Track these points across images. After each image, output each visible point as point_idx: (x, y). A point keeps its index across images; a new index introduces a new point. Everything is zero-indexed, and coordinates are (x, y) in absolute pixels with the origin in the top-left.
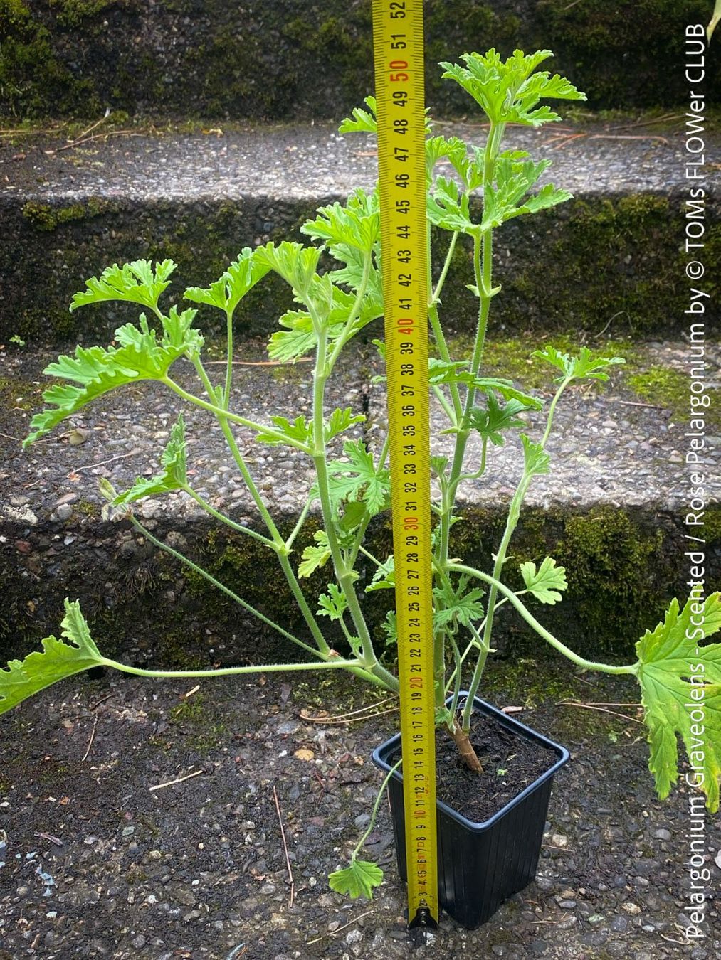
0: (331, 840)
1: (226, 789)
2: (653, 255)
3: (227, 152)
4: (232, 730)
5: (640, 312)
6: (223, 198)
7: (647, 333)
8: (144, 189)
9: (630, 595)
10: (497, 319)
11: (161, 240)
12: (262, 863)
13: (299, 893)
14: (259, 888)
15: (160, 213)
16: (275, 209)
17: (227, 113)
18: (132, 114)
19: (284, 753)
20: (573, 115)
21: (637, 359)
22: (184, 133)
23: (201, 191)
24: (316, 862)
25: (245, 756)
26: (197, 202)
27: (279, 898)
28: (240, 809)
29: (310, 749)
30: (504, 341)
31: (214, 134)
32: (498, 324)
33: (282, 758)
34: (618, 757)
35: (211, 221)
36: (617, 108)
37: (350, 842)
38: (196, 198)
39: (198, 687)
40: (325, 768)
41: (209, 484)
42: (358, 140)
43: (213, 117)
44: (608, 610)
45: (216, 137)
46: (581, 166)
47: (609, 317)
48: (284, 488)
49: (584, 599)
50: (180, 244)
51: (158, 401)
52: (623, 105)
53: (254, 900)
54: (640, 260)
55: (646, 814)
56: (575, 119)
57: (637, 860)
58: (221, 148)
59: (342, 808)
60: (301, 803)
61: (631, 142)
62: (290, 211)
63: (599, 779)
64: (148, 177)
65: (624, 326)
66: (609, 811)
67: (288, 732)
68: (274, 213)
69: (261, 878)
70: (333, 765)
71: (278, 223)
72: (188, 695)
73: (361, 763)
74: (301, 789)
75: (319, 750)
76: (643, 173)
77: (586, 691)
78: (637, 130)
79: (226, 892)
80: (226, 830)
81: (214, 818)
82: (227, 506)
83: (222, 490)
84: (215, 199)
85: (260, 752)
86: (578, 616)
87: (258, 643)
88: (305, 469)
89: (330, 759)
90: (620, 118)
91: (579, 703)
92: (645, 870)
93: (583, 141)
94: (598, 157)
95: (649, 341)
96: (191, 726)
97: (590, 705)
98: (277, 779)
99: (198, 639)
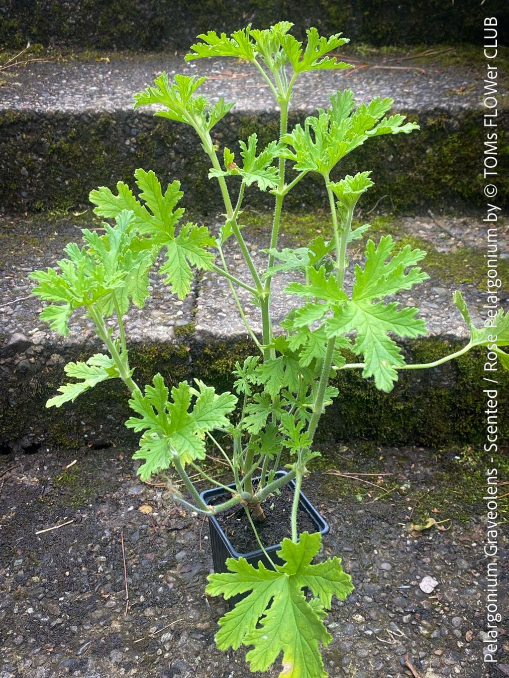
0: (158, 570)
1: (88, 534)
2: (408, 155)
3: (110, 76)
4: (97, 492)
5: (399, 196)
6: (101, 111)
7: (404, 210)
8: (46, 104)
9: (375, 399)
10: (299, 200)
11: (59, 140)
12: (109, 585)
13: (132, 607)
14: (105, 603)
15: (57, 121)
16: (139, 119)
17: (114, 46)
18: (46, 46)
19: (131, 508)
20: (362, 50)
21: (394, 230)
22: (82, 61)
23: (87, 106)
24: (146, 585)
25: (104, 510)
26: (83, 114)
27: (118, 610)
28: (97, 547)
29: (150, 505)
30: (303, 216)
31: (104, 61)
32: (300, 203)
33: (130, 511)
34: (361, 511)
35: (93, 128)
36: (393, 45)
37: (171, 571)
38: (82, 111)
39: (75, 461)
40: (159, 519)
41: (82, 320)
42: (206, 67)
43: (105, 49)
44: (361, 409)
45: (104, 63)
46: (361, 90)
47: (378, 199)
48: (134, 323)
49: (344, 401)
50: (72, 143)
51: (53, 257)
52: (398, 43)
53: (100, 611)
54: (399, 159)
55: (376, 552)
56: (363, 53)
57: (366, 585)
58: (107, 72)
59: (167, 548)
60: (140, 543)
61: (399, 72)
62: (150, 121)
63: (347, 527)
64: (51, 94)
65: (388, 205)
66: (351, 549)
67: (136, 493)
68: (139, 122)
69: (107, 596)
70: (165, 517)
71: (142, 129)
72: (68, 467)
73: (184, 515)
74: (140, 533)
75: (157, 506)
76: (403, 96)
77: (344, 464)
78: (406, 62)
79: (82, 606)
80: (86, 562)
81: (78, 554)
82: (93, 336)
83: (90, 325)
84: (96, 112)
85: (115, 507)
86: (340, 413)
87: (118, 431)
88: (151, 309)
89: (163, 512)
90: (396, 52)
91: (338, 473)
92: (371, 592)
93: (365, 70)
94: (374, 83)
95: (406, 216)
96: (69, 489)
97: (346, 474)
98: (125, 527)
99: (75, 428)
